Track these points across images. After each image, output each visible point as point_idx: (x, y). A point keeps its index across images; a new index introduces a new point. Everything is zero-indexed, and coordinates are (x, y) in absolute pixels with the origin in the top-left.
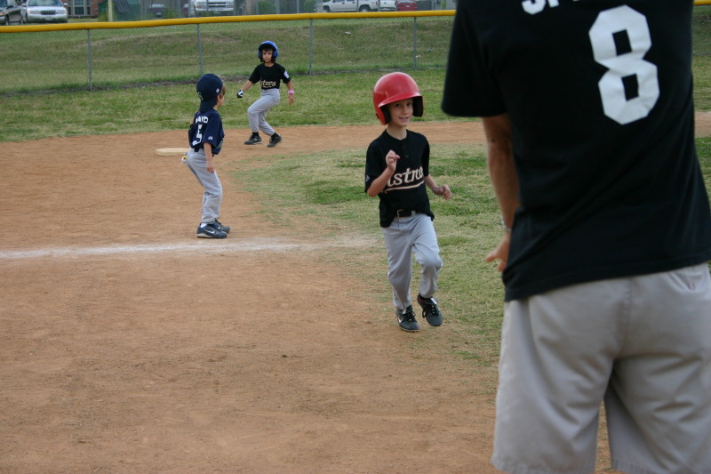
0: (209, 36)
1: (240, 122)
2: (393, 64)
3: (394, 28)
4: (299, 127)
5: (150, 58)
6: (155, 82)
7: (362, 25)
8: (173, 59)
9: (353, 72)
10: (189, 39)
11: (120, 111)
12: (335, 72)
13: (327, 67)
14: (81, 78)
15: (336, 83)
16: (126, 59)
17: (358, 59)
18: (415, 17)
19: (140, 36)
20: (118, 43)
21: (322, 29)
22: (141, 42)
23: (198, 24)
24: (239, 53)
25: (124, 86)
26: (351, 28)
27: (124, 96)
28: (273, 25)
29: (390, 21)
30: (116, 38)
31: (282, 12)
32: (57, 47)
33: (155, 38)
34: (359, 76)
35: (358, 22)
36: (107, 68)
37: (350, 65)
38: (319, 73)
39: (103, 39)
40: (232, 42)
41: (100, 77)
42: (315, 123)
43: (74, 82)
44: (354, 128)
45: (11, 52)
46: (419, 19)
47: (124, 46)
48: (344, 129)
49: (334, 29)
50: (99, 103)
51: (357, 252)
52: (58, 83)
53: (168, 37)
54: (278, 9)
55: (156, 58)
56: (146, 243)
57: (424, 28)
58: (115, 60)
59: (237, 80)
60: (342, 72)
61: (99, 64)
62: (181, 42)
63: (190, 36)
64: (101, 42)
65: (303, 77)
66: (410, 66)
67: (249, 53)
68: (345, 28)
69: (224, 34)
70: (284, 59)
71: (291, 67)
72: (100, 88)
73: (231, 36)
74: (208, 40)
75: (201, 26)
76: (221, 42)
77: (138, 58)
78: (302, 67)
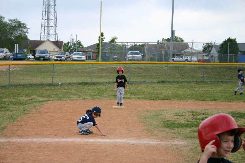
1: (141, 98)
2: (196, 81)
3: (197, 68)
4: (162, 100)
6: (113, 82)
7: (185, 66)
9: (181, 82)
10: (126, 69)
11: (101, 92)
12: (175, 82)
13: (172, 80)
14: (89, 80)
15: (175, 86)
16: (104, 74)
17: (183, 78)
18: (204, 65)
19: (109, 67)
20: (102, 69)
21: (171, 67)
22: (110, 69)
23: (129, 64)
24: (142, 74)
25: (103, 84)
26: (182, 67)
27: (103, 87)
28: (155, 65)
29: (195, 65)
30: (101, 67)
31: (158, 61)
32: (81, 69)
33: (114, 68)
34: (183, 84)
35: (184, 65)
36: (98, 77)
37: (180, 80)
38: (170, 82)
40: (141, 70)
41: (95, 80)
42: (167, 100)
43: (86, 82)
44: (181, 102)
45: (66, 70)
46: (205, 65)
47: (103, 70)
48: (177, 102)
49: (175, 67)
50: (94, 89)
51: (180, 146)
52: (81, 82)
54: (157, 60)
55: (114, 74)
56: (107, 139)
57: (207, 69)
58: (100, 75)
59: (142, 83)
60: (178, 82)
61: (95, 75)
63: (126, 67)
64: (96, 68)
65: (164, 83)
66: (201, 81)
68: (179, 67)
69: (138, 67)
70: (158, 77)
71: (160, 80)
72: (95, 84)
73: (140, 68)
74: (132, 69)
75: (130, 64)
76: (136, 70)
77: (108, 74)
78: (164, 80)
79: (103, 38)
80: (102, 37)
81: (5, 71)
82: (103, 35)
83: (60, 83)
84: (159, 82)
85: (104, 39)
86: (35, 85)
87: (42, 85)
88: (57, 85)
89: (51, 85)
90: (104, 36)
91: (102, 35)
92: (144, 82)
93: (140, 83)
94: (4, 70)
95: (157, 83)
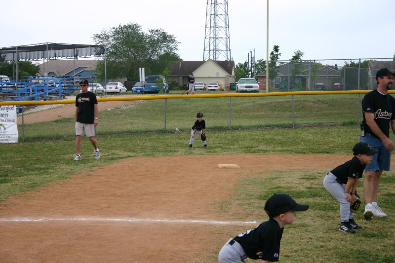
0: (310, 102)
1: (292, 151)
4: (317, 154)
5: (276, 113)
6: (266, 126)
8: (288, 113)
10: (299, 103)
11: (235, 141)
14: (225, 123)
16: (263, 113)
19: (273, 101)
20: (261, 104)
22: (273, 104)
23: (293, 95)
24: (325, 112)
25: (248, 128)
27: (242, 134)
30: (261, 102)
32: (228, 106)
33: (280, 102)
36: (251, 118)
39: (254, 102)
40: (323, 105)
41: (235, 123)
42: (328, 153)
44: (348, 157)
45: (205, 108)
47: (263, 105)
48: (342, 156)
50: (226, 137)
52: (212, 126)
53: (288, 102)
55: (279, 113)
58: (256, 114)
59: (314, 126)
61: (247, 115)
62: (295, 105)
63: (300, 101)
64: (252, 104)
65: (353, 126)
67: (331, 112)
69: (319, 101)
70: (350, 115)
71: (347, 121)
72: (234, 129)
73: (323, 102)
74: (310, 104)
75: (295, 96)
76: (317, 105)
77: (269, 113)
78: (353, 120)
79: (277, 55)
80: (277, 53)
81: (109, 111)
82: (278, 50)
83: (177, 129)
84: (344, 124)
85: (279, 56)
86: (137, 132)
87: (147, 132)
88: (172, 132)
89: (163, 132)
90: (279, 52)
91: (276, 48)
92: (320, 125)
93: (311, 126)
94: (109, 109)
95: (341, 125)
